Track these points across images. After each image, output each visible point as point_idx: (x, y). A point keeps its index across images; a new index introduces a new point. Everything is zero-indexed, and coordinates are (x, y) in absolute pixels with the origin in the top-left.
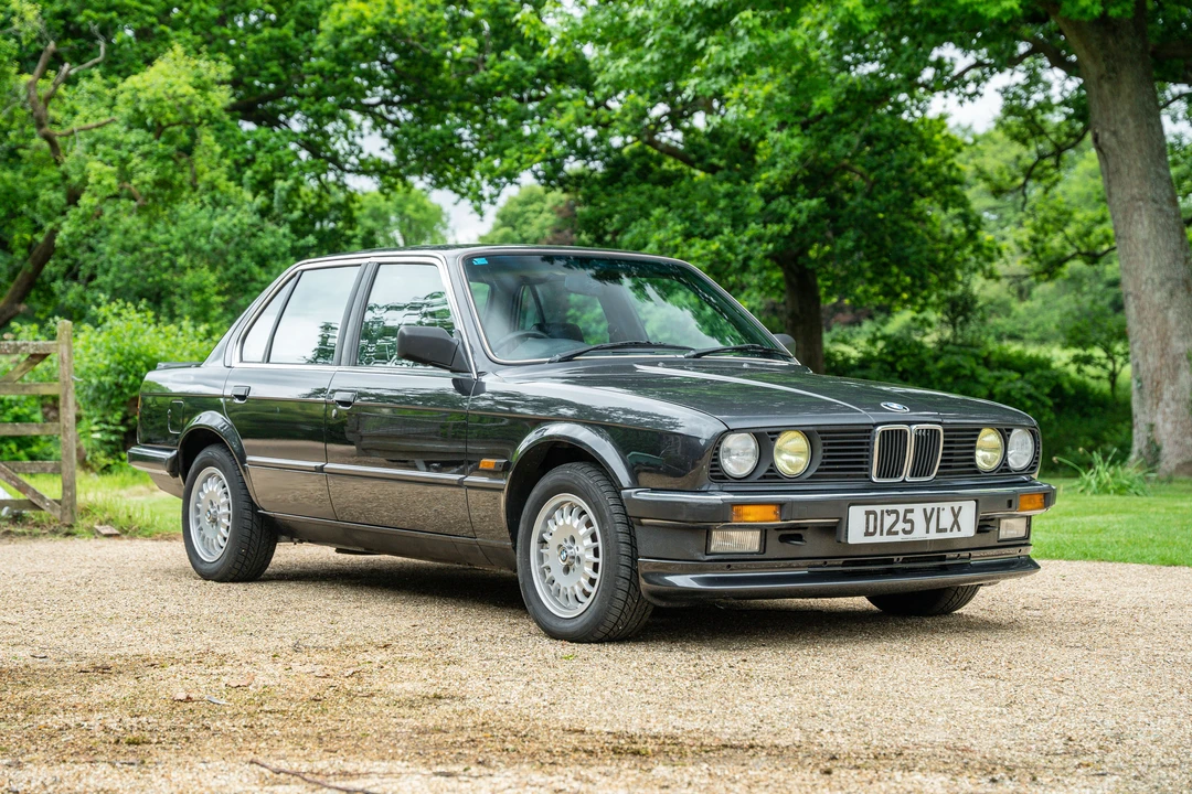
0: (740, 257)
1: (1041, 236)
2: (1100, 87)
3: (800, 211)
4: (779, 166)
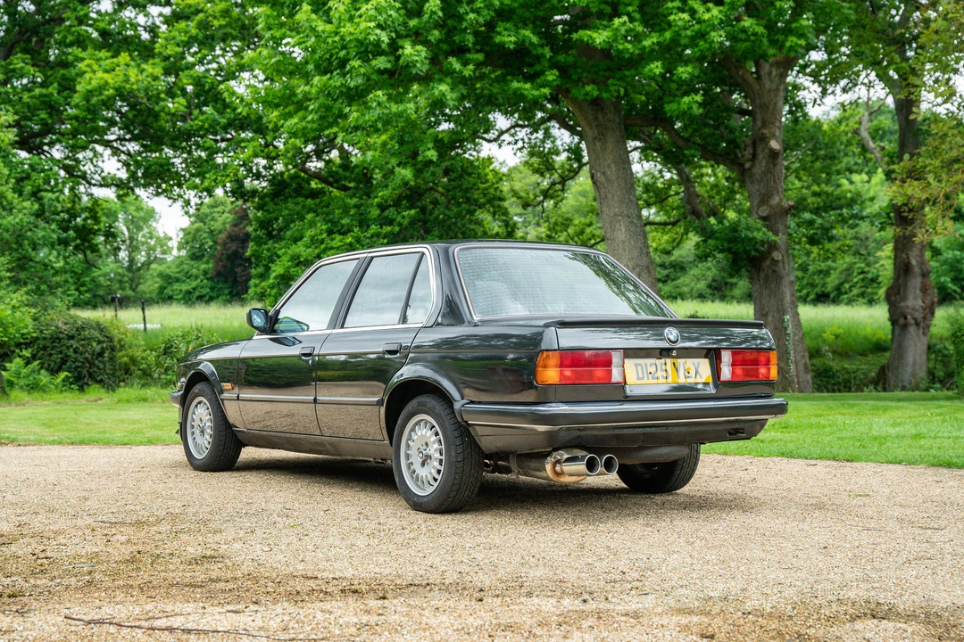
3: (404, 218)
4: (390, 188)
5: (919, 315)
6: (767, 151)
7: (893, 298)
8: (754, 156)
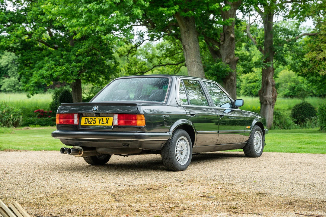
0: (70, 71)
1: (130, 68)
2: (185, 34)
3: (85, 60)
4: (83, 48)
5: (271, 101)
6: (229, 38)
7: (262, 94)
8: (224, 39)
